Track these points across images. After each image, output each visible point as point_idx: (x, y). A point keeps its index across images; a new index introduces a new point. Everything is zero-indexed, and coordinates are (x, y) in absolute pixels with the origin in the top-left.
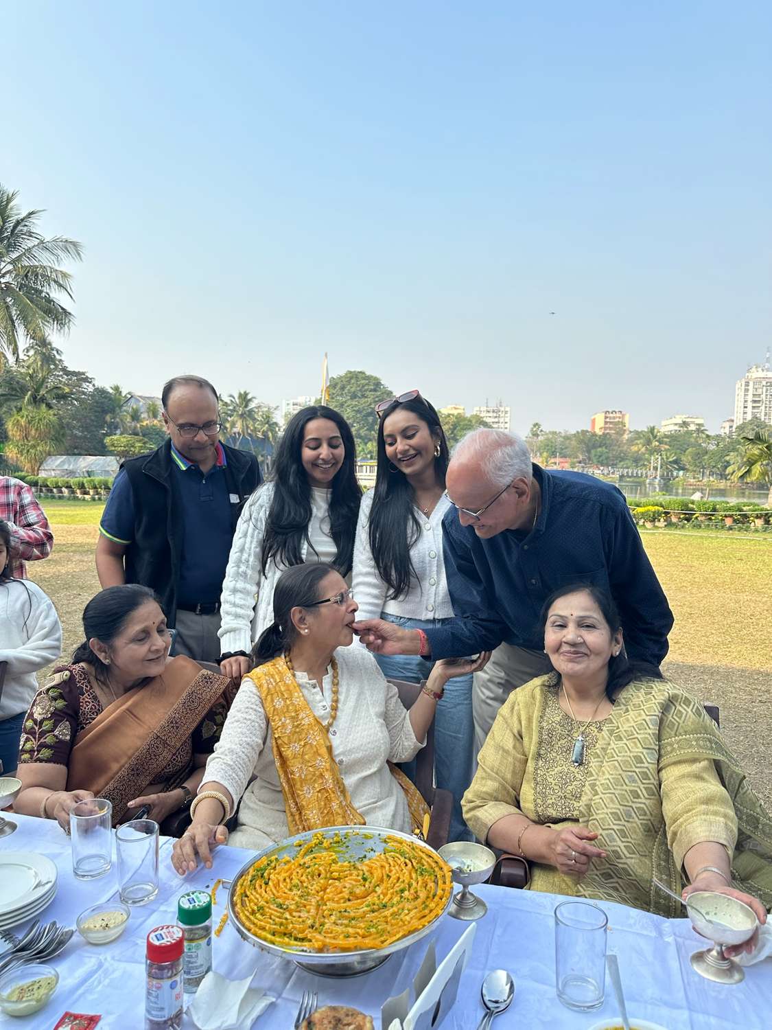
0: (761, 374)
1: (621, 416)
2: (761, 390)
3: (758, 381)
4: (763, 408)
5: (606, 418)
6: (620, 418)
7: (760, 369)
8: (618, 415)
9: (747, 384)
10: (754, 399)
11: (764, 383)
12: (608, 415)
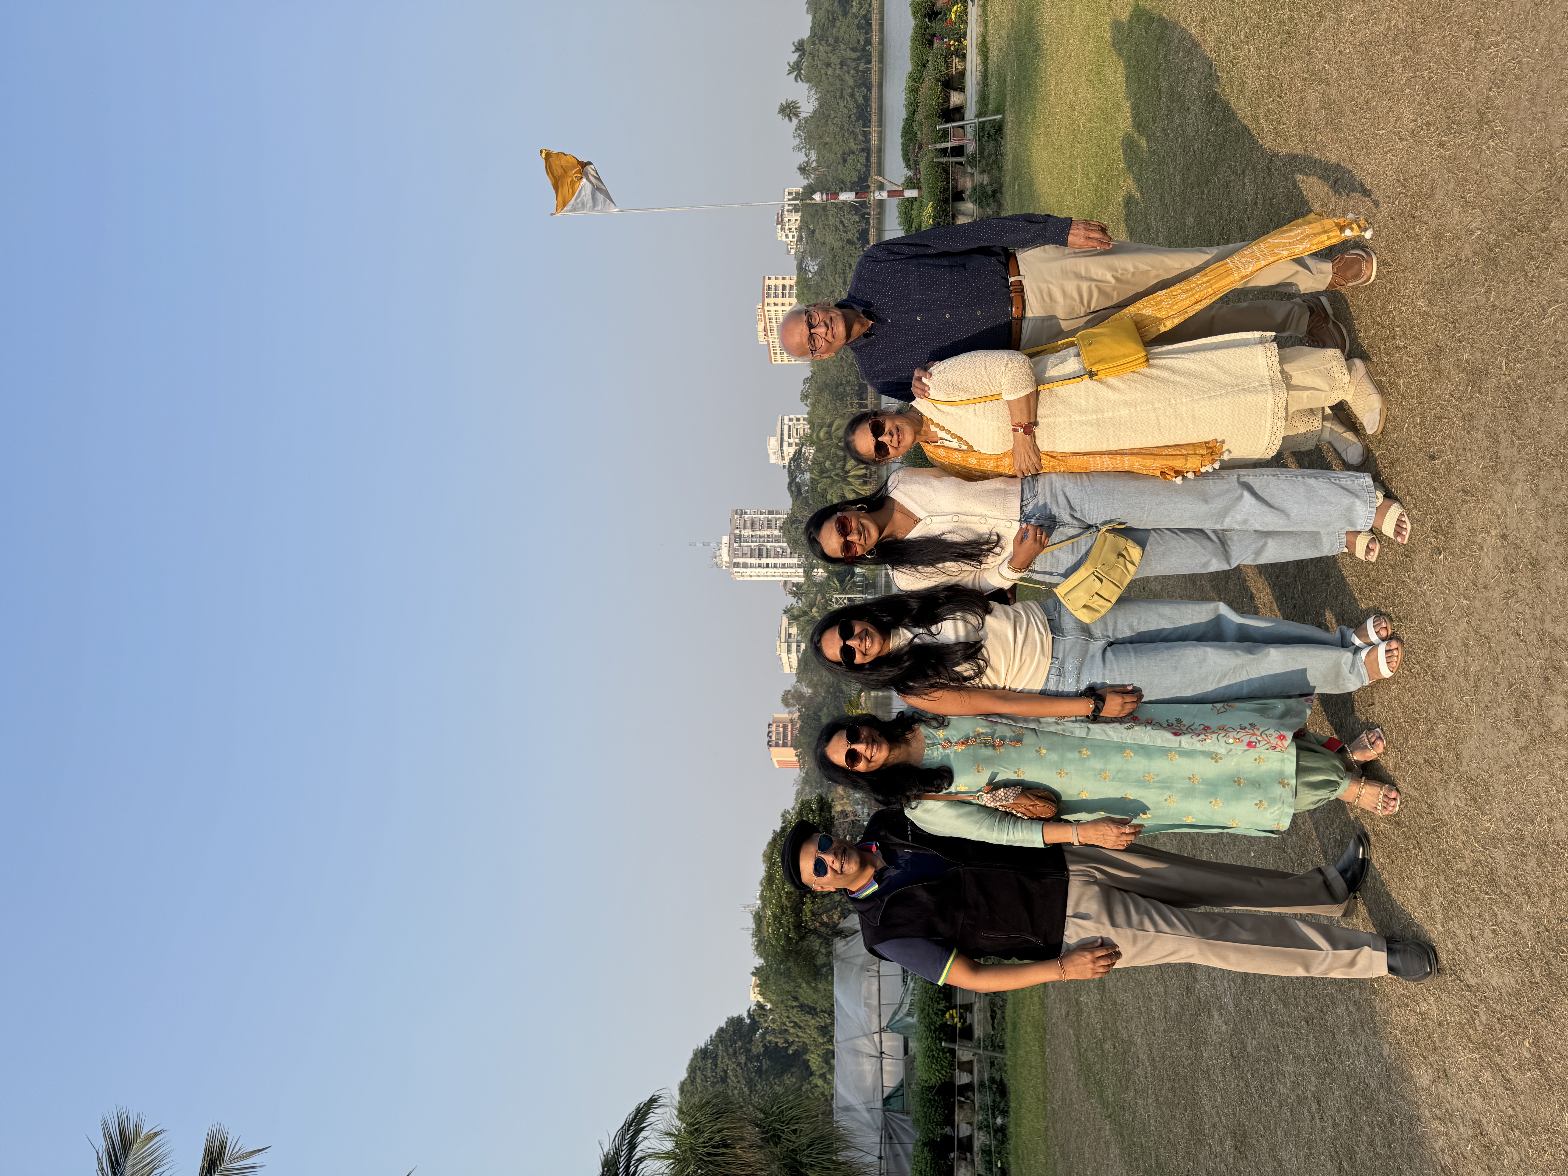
0: (724, 551)
1: (774, 725)
2: (745, 548)
3: (733, 553)
4: (769, 545)
5: (777, 745)
6: (778, 726)
7: (718, 553)
8: (774, 728)
9: (737, 565)
10: (757, 555)
11: (736, 545)
12: (773, 743)
